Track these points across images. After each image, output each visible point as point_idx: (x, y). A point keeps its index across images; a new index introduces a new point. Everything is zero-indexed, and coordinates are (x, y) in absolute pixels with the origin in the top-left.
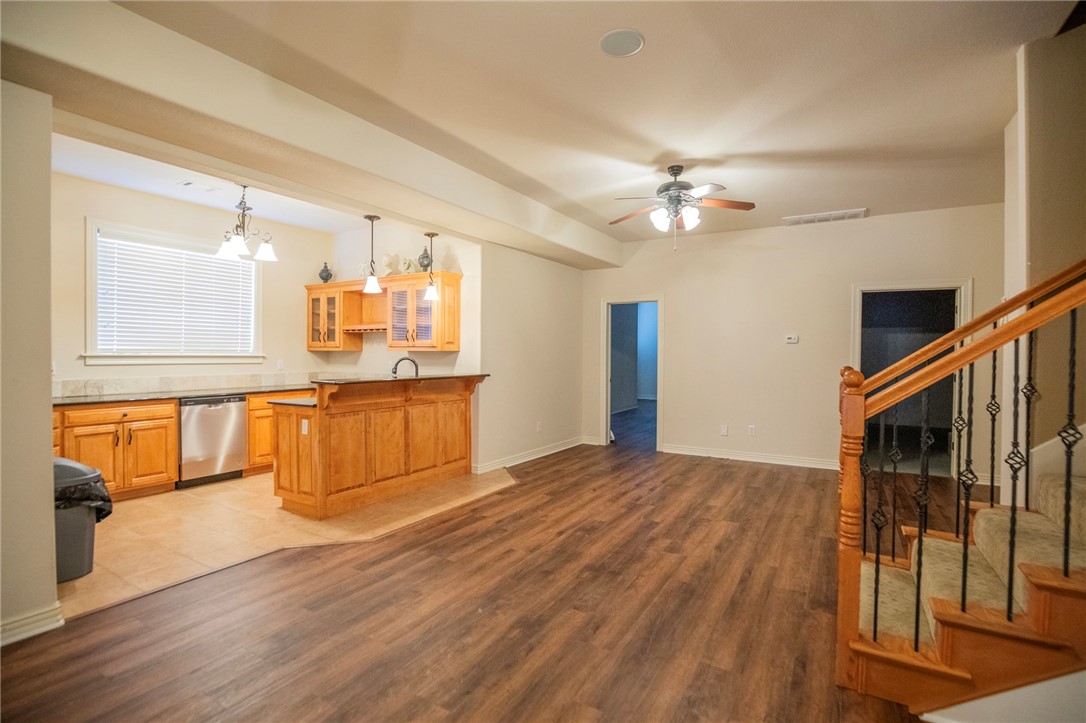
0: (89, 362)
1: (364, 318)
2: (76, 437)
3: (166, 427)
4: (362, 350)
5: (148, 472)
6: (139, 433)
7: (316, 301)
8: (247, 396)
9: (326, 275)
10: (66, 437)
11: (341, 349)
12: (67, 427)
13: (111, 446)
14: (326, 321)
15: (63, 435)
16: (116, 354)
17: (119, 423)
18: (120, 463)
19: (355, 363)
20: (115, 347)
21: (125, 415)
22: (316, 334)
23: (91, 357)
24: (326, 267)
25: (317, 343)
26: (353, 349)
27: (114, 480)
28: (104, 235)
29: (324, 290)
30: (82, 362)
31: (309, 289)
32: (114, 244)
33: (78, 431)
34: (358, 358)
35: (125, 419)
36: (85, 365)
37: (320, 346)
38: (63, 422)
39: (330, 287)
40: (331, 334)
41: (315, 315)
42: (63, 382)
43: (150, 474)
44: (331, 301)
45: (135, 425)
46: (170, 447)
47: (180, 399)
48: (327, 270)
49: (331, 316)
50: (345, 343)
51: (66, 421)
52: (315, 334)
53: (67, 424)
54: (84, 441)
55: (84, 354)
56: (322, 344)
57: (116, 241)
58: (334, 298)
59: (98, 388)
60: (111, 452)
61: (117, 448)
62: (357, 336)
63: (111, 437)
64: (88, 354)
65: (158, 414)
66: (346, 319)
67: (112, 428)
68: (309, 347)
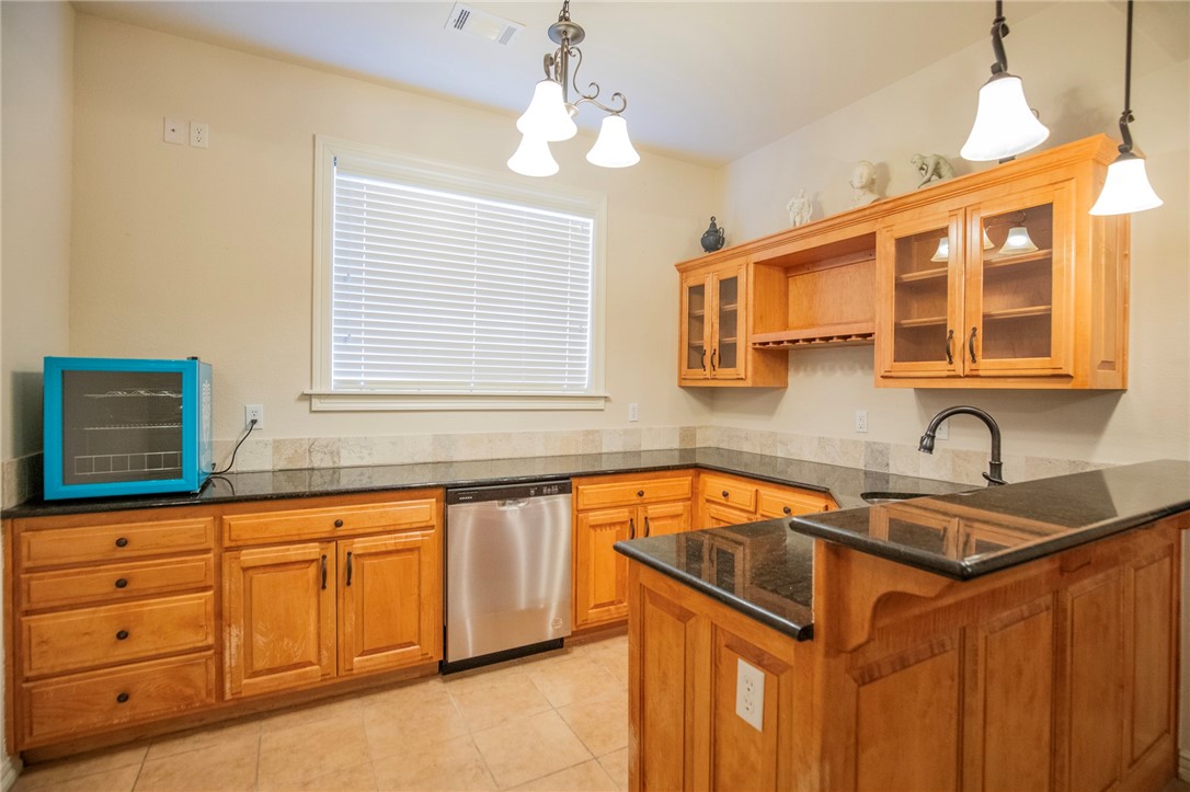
0: (317, 404)
1: (792, 318)
2: (245, 570)
3: (419, 548)
4: (785, 387)
5: (384, 644)
6: (367, 562)
7: (697, 291)
8: (574, 482)
9: (713, 240)
10: (226, 570)
11: (749, 383)
12: (228, 549)
13: (313, 588)
14: (717, 326)
15: (219, 566)
16: (364, 391)
17: (328, 540)
18: (329, 625)
19: (770, 410)
20: (363, 378)
21: (338, 524)
22: (695, 355)
23: (320, 396)
24: (713, 225)
25: (698, 372)
26: (770, 382)
27: (319, 662)
28: (345, 170)
29: (711, 268)
30: (307, 404)
31: (683, 269)
32: (361, 186)
33: (250, 557)
34: (778, 401)
35: (341, 531)
36: (312, 412)
37: (704, 376)
38: (220, 539)
39: (726, 259)
40: (727, 355)
41: (695, 320)
42: (275, 441)
43: (388, 648)
44: (728, 288)
45: (359, 545)
46: (426, 589)
47: (447, 487)
48: (717, 231)
49: (728, 320)
50: (756, 371)
51: (226, 535)
52: (694, 353)
53: (227, 543)
54: (260, 579)
55: (308, 391)
56: (708, 373)
57: (365, 181)
58: (735, 279)
59: (332, 453)
60: (313, 601)
61: (322, 593)
62: (778, 356)
63: (312, 571)
64: (316, 390)
65: (404, 521)
66: (760, 320)
67: (313, 550)
68: (682, 379)
